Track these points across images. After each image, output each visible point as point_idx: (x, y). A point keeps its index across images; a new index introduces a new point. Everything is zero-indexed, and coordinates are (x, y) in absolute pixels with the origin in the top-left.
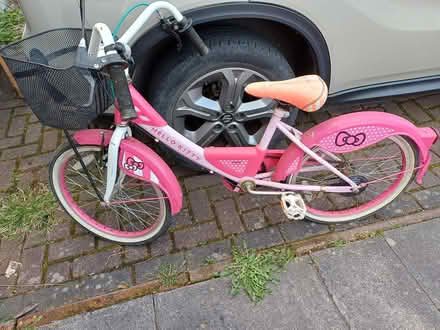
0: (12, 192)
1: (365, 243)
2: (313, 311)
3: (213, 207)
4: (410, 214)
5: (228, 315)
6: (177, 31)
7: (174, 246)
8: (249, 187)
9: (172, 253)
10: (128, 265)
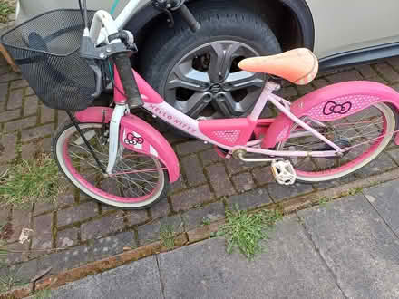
0: (16, 163)
1: (347, 201)
2: (303, 265)
3: (205, 172)
4: (387, 171)
5: (226, 271)
6: (169, 9)
7: (171, 209)
8: (240, 155)
9: (170, 215)
10: (131, 228)
